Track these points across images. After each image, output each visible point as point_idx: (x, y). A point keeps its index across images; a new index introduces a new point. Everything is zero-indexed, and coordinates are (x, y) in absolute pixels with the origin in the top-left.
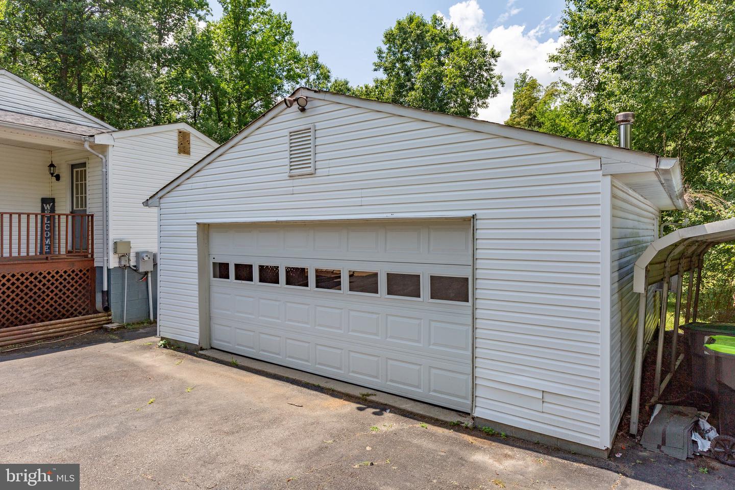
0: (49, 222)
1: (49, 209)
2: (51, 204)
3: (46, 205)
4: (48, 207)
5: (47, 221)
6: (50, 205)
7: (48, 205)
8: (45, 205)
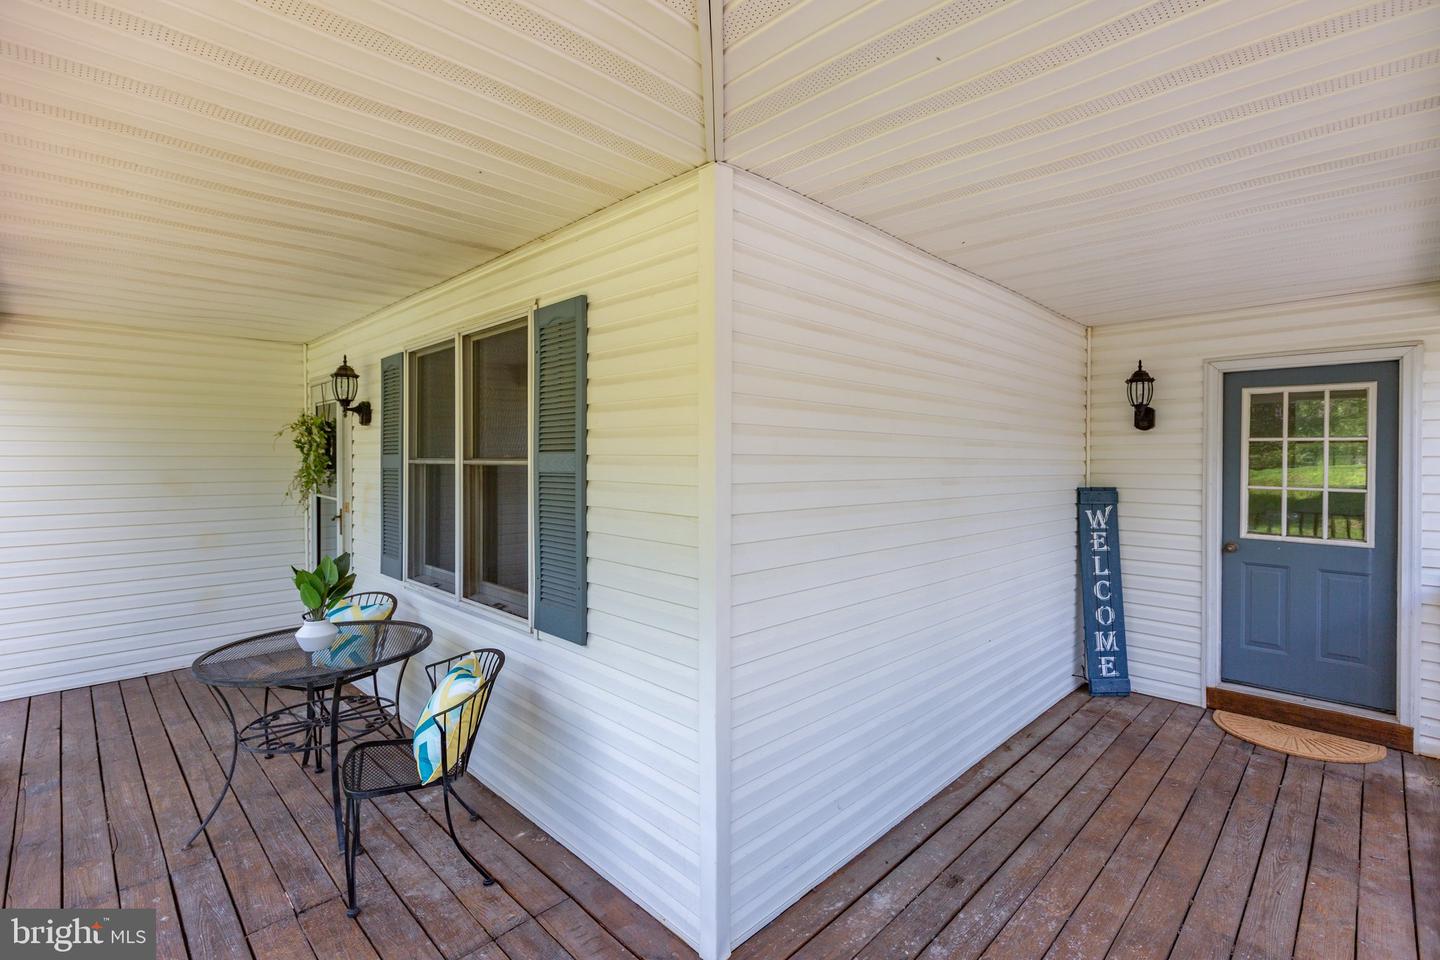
0: (1106, 572)
1: (1103, 526)
2: (1108, 509)
3: (1094, 514)
4: (1097, 519)
5: (1102, 570)
6: (1103, 513)
7: (1099, 512)
8: (1089, 512)
